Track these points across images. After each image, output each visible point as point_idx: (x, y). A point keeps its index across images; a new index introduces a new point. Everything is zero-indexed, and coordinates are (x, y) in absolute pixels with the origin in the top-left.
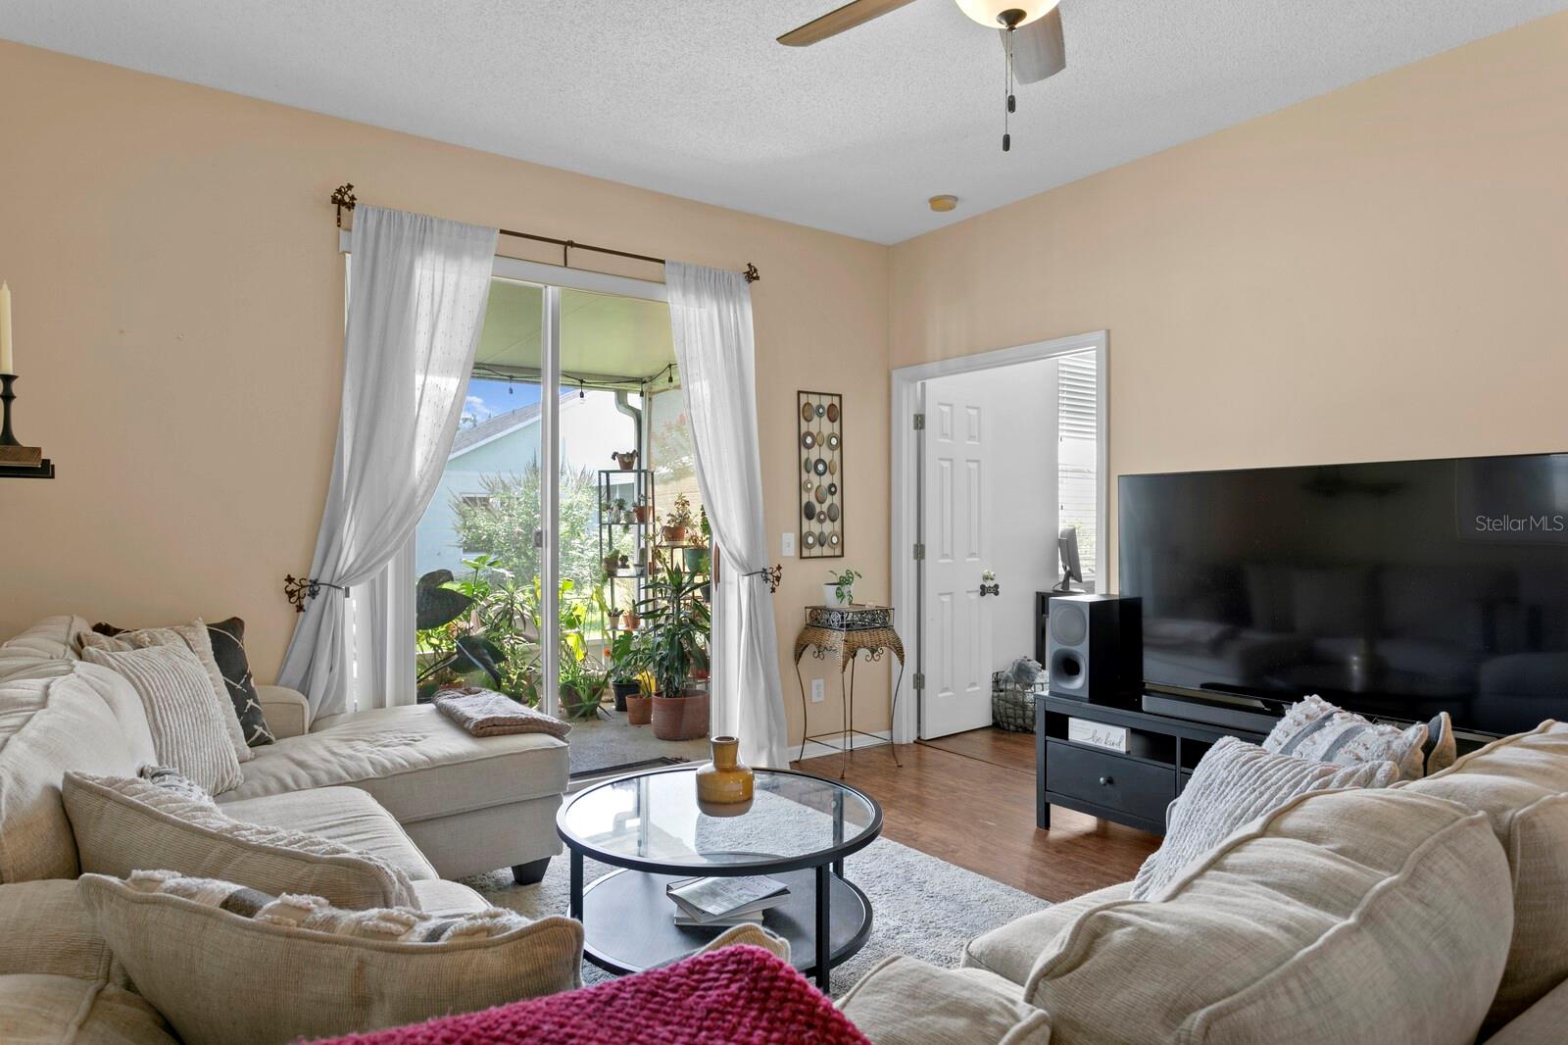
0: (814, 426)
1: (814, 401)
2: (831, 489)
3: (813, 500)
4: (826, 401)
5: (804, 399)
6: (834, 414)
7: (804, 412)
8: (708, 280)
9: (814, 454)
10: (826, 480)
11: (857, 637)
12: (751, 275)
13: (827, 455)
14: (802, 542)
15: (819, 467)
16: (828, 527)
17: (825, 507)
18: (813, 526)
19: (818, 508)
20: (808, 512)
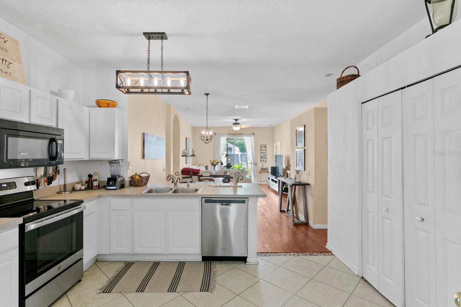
0: (262, 148)
1: (262, 146)
2: (265, 155)
3: (262, 156)
4: (264, 146)
5: (261, 145)
6: (265, 147)
7: (261, 147)
8: (248, 135)
9: (262, 151)
10: (264, 154)
11: (263, 171)
12: (253, 134)
13: (264, 151)
14: (261, 161)
15: (263, 153)
16: (264, 159)
17: (264, 157)
18: (262, 159)
19: (263, 157)
20: (262, 157)
